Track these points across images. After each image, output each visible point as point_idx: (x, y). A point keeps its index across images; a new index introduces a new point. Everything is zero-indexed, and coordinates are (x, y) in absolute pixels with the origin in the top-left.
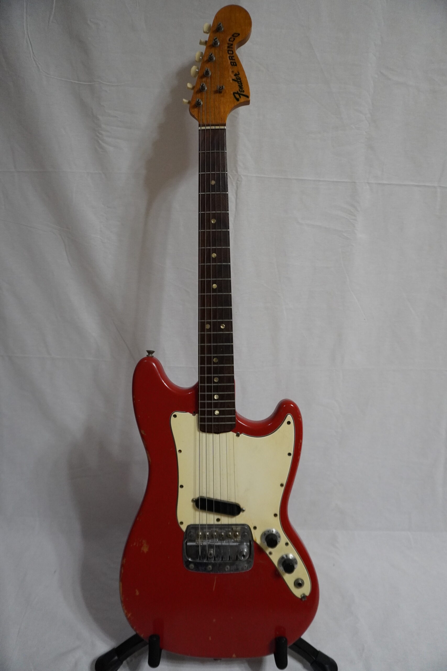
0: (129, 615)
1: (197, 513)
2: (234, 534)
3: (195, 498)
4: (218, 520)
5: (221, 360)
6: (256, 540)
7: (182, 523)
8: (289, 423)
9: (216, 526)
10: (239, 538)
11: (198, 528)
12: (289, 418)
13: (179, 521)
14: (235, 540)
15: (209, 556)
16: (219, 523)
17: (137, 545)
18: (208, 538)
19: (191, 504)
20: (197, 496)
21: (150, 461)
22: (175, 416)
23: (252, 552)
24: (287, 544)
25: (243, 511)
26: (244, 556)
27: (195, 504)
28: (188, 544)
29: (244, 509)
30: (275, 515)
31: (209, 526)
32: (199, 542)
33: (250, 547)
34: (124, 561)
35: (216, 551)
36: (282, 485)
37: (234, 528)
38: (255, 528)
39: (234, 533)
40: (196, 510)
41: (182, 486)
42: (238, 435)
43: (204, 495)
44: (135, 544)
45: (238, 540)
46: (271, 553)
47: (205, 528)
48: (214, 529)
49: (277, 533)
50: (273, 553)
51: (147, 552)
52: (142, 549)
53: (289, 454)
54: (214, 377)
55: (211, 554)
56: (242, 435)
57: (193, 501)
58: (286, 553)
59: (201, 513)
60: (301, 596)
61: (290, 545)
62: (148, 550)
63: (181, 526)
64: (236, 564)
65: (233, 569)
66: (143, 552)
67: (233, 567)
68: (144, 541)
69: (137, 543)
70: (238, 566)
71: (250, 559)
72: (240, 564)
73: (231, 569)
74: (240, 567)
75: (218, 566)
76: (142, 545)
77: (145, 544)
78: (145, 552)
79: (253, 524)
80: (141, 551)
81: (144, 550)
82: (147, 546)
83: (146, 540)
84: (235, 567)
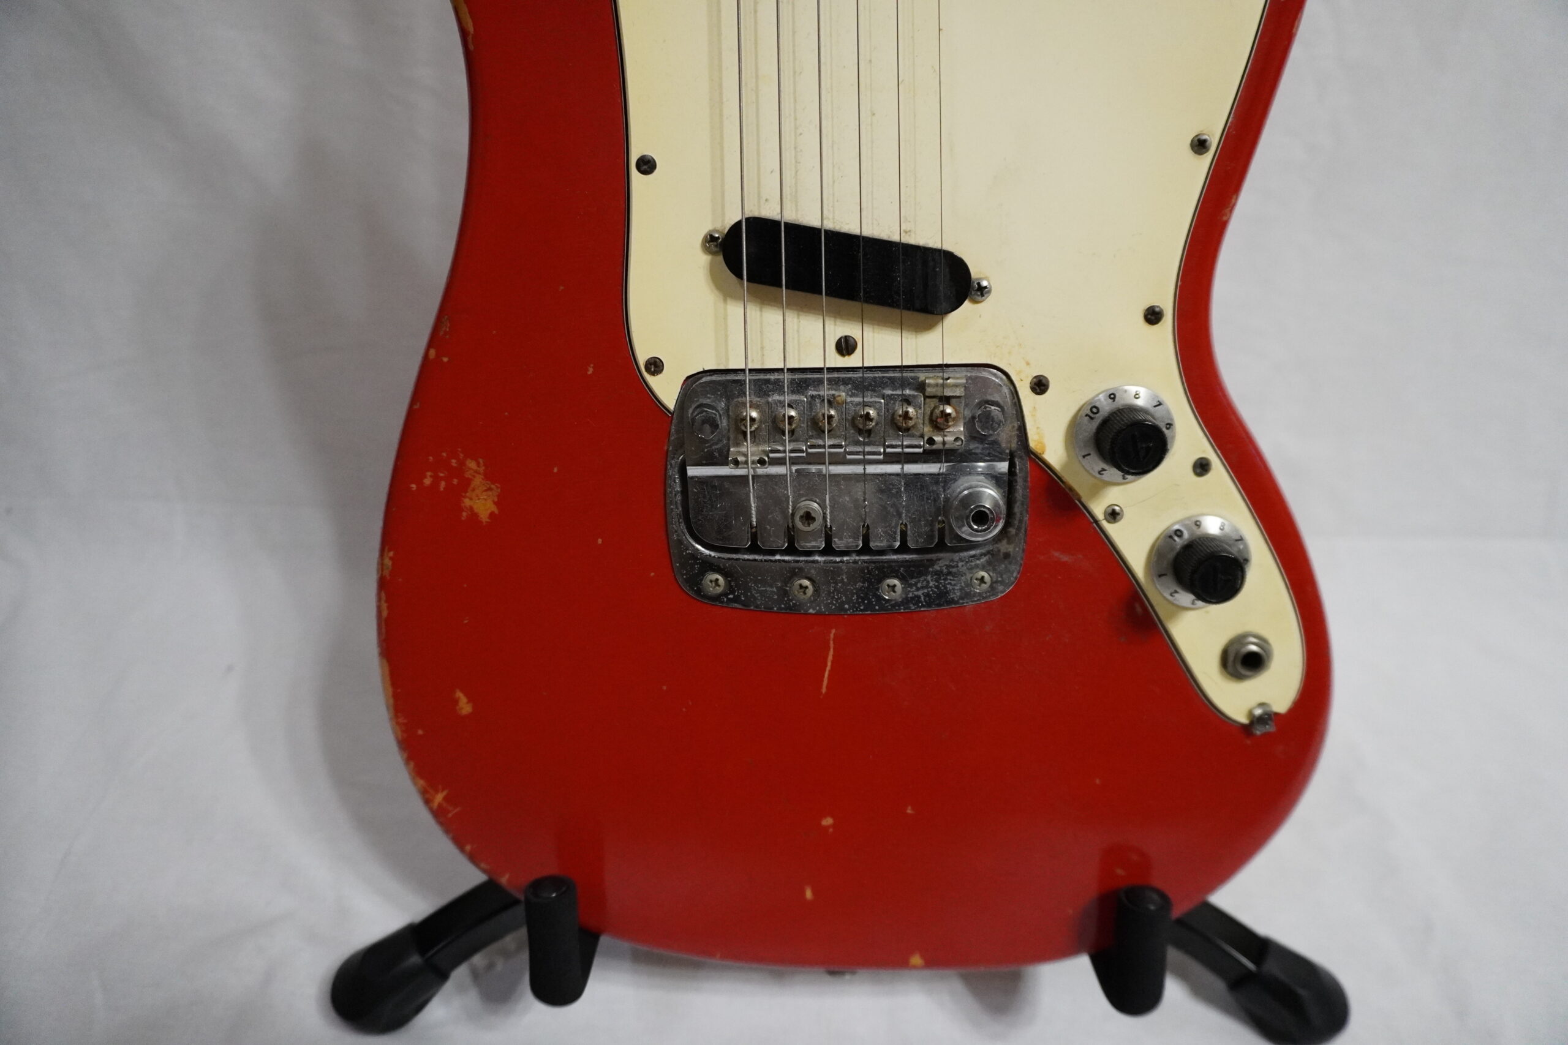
1: (735, 310)
2: (932, 413)
3: (718, 226)
4: (846, 346)
6: (1042, 445)
7: (655, 366)
9: (836, 375)
10: (955, 434)
11: (741, 383)
13: (642, 358)
14: (938, 439)
15: (799, 524)
16: (853, 361)
17: (443, 484)
18: (792, 432)
19: (703, 260)
20: (733, 216)
21: (471, 28)
23: (1017, 509)
24: (1202, 467)
25: (982, 291)
26: (981, 517)
27: (720, 258)
28: (693, 471)
29: (985, 283)
30: (1153, 316)
31: (797, 376)
32: (746, 455)
33: (1007, 484)
34: (388, 562)
35: (832, 507)
36: (1200, 145)
37: (931, 380)
38: (1040, 386)
39: (928, 412)
40: (727, 294)
41: (647, 165)
43: (770, 211)
44: (427, 481)
45: (950, 439)
46: (1113, 515)
47: (778, 386)
48: (826, 392)
49: (1160, 404)
50: (1128, 515)
51: (492, 514)
52: (467, 502)
55: (808, 517)
57: (711, 243)
58: (1192, 511)
59: (753, 311)
60: (1250, 713)
61: (1219, 472)
62: (494, 509)
63: (653, 381)
64: (937, 567)
65: (920, 593)
66: (474, 516)
67: (919, 585)
68: (472, 464)
69: (442, 475)
70: (945, 579)
71: (1009, 543)
72: (954, 570)
73: (910, 595)
74: (953, 582)
75: (846, 580)
76: (465, 484)
77: (478, 481)
78: (484, 516)
79: (1028, 364)
80: (464, 514)
81: (475, 507)
82: (490, 489)
83: (481, 461)
84: (931, 584)
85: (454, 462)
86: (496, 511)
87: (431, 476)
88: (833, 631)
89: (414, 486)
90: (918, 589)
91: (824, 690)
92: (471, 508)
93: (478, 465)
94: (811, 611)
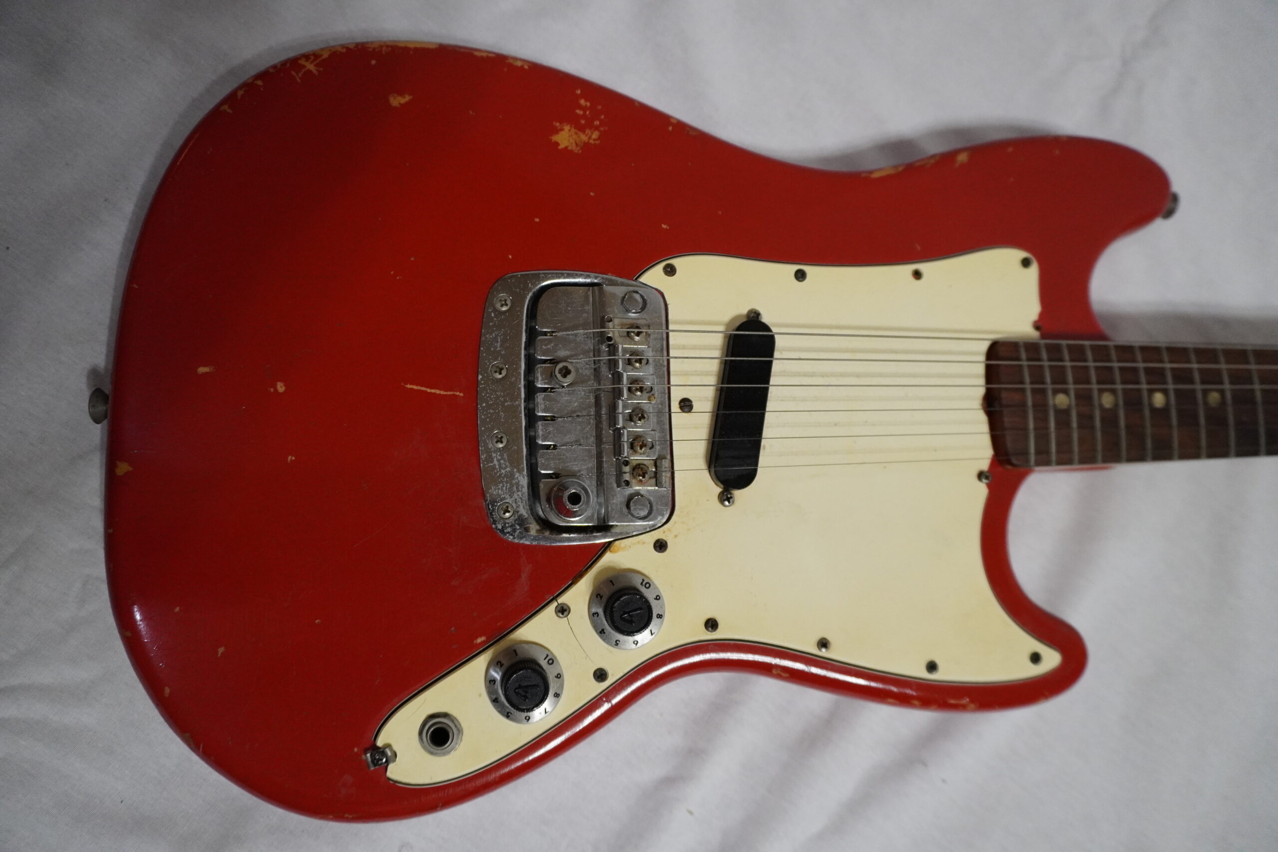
0: (311, 67)
3: (766, 319)
4: (686, 405)
5: (1217, 418)
6: (615, 552)
7: (670, 271)
8: (1036, 658)
9: (665, 397)
12: (1052, 659)
13: (676, 262)
16: (675, 410)
17: (581, 113)
20: (774, 326)
22: (1026, 263)
24: (600, 675)
25: (728, 499)
27: (744, 320)
29: (734, 501)
30: (711, 624)
31: (665, 366)
34: (519, 64)
38: (660, 546)
41: (800, 276)
42: (981, 475)
44: (582, 102)
46: (563, 610)
51: (557, 144)
52: (567, 128)
53: (932, 667)
54: (1165, 392)
56: (981, 491)
57: (756, 313)
58: (565, 671)
59: (718, 338)
62: (561, 147)
63: (659, 268)
64: (517, 475)
65: (496, 462)
66: (557, 131)
67: (502, 462)
68: (595, 135)
69: (588, 113)
70: (507, 482)
71: (537, 531)
72: (515, 489)
73: (494, 455)
74: (504, 488)
75: (506, 404)
76: (581, 129)
77: (584, 138)
78: (556, 138)
79: (676, 536)
80: (558, 124)
81: (563, 132)
82: (577, 145)
83: (597, 142)
84: (503, 471)
85: (597, 123)
86: (560, 147)
87: (586, 105)
88: (462, 395)
89: (579, 92)
90: (498, 461)
91: (409, 386)
92: (562, 130)
93: (594, 140)
94: (480, 377)
